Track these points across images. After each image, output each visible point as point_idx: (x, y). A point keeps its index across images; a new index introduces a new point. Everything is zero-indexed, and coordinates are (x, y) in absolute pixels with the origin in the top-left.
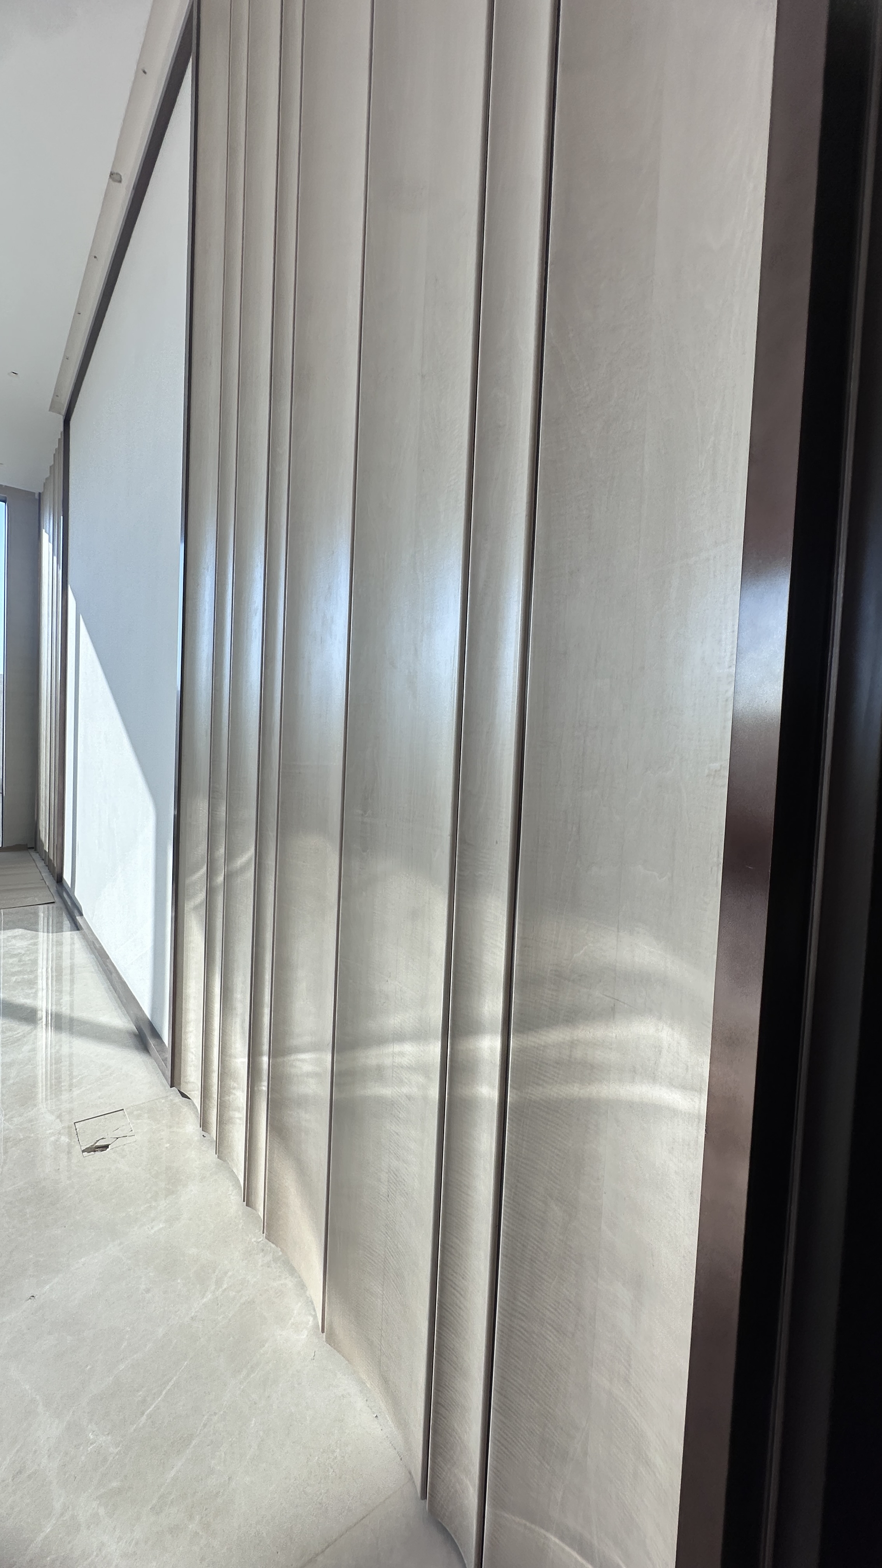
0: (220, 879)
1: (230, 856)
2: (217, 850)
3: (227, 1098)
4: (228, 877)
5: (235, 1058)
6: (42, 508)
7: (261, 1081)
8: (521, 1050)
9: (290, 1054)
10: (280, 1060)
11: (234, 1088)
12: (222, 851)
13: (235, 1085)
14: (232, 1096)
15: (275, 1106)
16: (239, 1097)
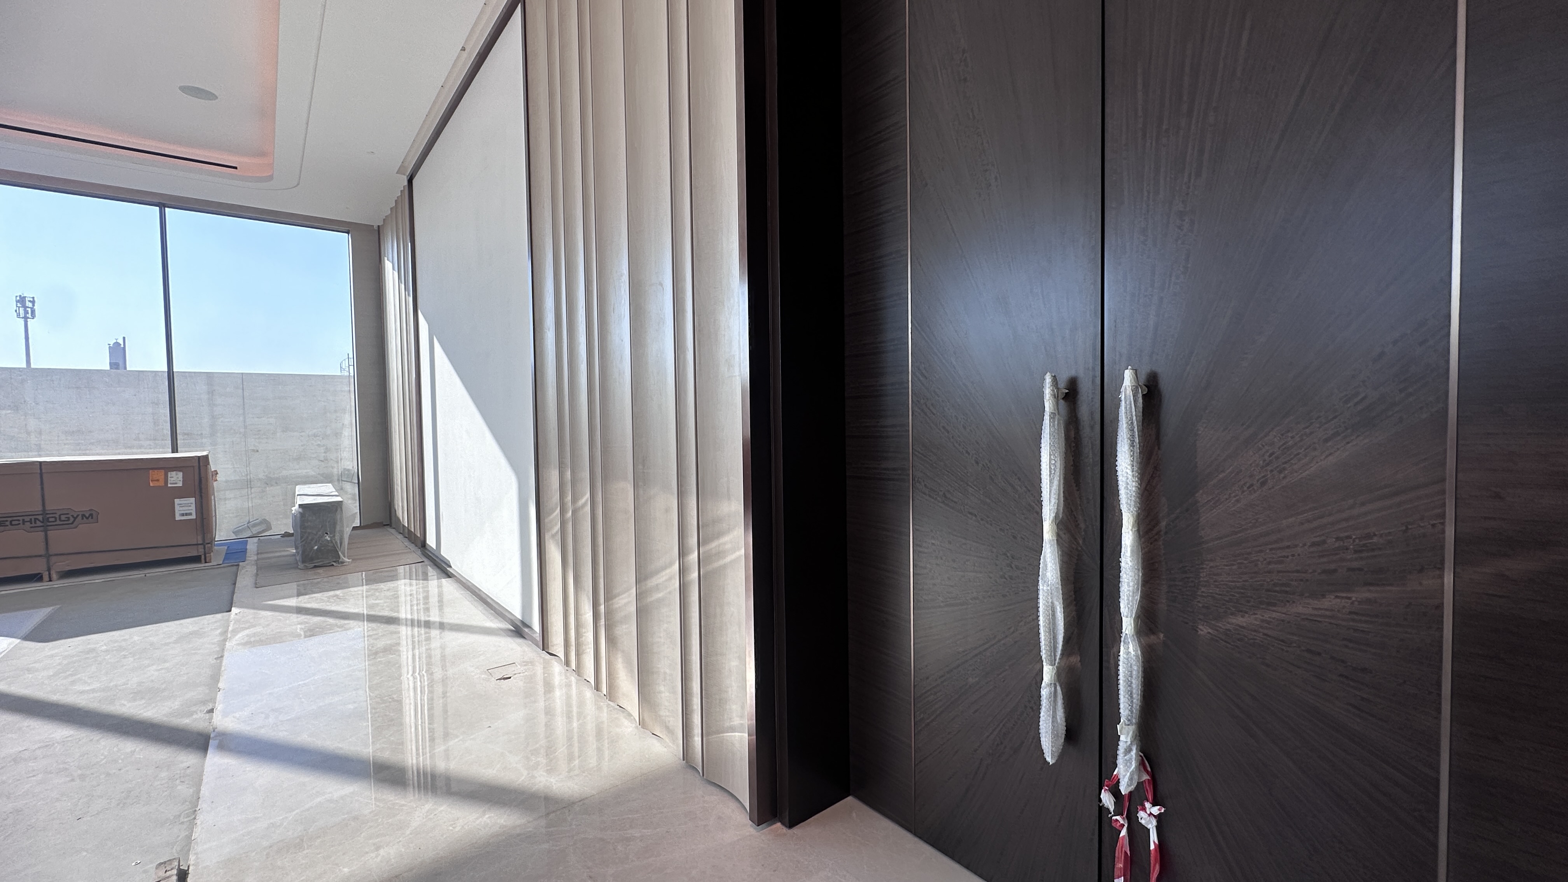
0: (570, 514)
1: (575, 500)
2: (566, 498)
3: (581, 639)
4: (574, 512)
5: (585, 615)
6: (382, 238)
7: (600, 619)
8: (704, 553)
9: (615, 597)
10: (610, 602)
11: (585, 633)
12: (569, 498)
13: (586, 630)
14: (584, 638)
15: (609, 628)
16: (589, 636)
